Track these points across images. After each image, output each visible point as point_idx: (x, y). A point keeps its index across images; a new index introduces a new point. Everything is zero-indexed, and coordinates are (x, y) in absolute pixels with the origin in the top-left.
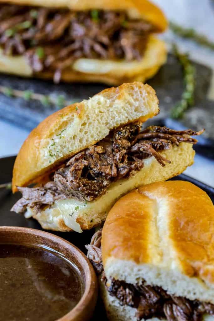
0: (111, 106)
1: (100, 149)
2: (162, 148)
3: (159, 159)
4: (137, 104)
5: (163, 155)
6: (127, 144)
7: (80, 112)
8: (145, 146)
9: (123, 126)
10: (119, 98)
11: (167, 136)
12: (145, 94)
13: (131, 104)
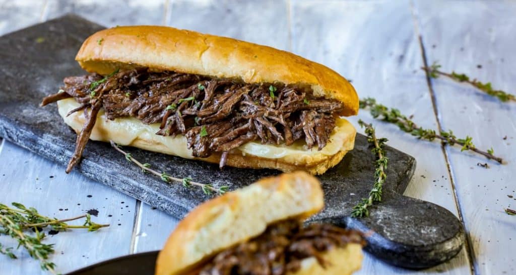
0: (269, 197)
1: (253, 247)
2: (324, 249)
3: (321, 262)
4: (298, 197)
5: (326, 257)
6: (284, 241)
7: (234, 203)
8: (304, 246)
9: (282, 222)
10: (279, 189)
11: (333, 235)
12: (308, 186)
13: (291, 197)
